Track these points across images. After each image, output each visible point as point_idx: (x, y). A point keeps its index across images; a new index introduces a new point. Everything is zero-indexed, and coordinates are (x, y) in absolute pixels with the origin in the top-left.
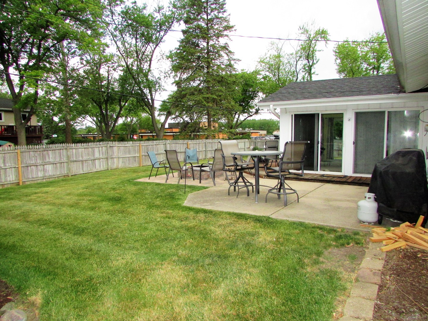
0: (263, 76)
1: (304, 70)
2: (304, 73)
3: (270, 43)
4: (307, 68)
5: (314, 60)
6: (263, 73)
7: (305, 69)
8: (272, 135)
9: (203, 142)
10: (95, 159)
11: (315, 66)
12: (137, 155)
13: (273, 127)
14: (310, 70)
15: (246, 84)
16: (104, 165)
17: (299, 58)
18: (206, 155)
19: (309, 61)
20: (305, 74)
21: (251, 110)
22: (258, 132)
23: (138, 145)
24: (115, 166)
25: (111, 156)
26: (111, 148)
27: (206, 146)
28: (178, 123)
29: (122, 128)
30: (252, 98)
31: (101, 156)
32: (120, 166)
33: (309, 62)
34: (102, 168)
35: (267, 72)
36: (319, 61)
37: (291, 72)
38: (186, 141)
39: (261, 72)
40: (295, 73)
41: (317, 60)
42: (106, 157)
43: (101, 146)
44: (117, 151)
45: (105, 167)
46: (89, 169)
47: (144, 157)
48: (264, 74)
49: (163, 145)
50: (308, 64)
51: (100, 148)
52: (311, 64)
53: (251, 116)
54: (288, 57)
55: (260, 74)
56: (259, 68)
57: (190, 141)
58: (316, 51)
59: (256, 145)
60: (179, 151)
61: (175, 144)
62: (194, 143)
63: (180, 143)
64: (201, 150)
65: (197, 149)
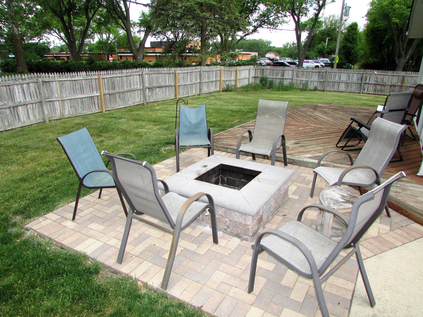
8: (266, 57)
9: (196, 70)
10: (16, 105)
12: (95, 94)
13: (262, 48)
16: (37, 114)
18: (200, 90)
21: (247, 27)
22: (249, 54)
23: (97, 77)
24: (58, 115)
25: (48, 98)
26: (47, 84)
27: (200, 75)
28: (161, 42)
29: (98, 47)
30: (252, 12)
31: (28, 100)
32: (67, 113)
34: (33, 120)
38: (173, 69)
42: (38, 100)
43: (25, 82)
44: (58, 89)
45: (38, 117)
46: (7, 124)
47: (108, 96)
49: (138, 77)
51: (25, 85)
57: (179, 69)
59: (263, 74)
60: (163, 84)
61: (157, 75)
62: (185, 72)
63: (165, 72)
64: (194, 81)
65: (189, 81)
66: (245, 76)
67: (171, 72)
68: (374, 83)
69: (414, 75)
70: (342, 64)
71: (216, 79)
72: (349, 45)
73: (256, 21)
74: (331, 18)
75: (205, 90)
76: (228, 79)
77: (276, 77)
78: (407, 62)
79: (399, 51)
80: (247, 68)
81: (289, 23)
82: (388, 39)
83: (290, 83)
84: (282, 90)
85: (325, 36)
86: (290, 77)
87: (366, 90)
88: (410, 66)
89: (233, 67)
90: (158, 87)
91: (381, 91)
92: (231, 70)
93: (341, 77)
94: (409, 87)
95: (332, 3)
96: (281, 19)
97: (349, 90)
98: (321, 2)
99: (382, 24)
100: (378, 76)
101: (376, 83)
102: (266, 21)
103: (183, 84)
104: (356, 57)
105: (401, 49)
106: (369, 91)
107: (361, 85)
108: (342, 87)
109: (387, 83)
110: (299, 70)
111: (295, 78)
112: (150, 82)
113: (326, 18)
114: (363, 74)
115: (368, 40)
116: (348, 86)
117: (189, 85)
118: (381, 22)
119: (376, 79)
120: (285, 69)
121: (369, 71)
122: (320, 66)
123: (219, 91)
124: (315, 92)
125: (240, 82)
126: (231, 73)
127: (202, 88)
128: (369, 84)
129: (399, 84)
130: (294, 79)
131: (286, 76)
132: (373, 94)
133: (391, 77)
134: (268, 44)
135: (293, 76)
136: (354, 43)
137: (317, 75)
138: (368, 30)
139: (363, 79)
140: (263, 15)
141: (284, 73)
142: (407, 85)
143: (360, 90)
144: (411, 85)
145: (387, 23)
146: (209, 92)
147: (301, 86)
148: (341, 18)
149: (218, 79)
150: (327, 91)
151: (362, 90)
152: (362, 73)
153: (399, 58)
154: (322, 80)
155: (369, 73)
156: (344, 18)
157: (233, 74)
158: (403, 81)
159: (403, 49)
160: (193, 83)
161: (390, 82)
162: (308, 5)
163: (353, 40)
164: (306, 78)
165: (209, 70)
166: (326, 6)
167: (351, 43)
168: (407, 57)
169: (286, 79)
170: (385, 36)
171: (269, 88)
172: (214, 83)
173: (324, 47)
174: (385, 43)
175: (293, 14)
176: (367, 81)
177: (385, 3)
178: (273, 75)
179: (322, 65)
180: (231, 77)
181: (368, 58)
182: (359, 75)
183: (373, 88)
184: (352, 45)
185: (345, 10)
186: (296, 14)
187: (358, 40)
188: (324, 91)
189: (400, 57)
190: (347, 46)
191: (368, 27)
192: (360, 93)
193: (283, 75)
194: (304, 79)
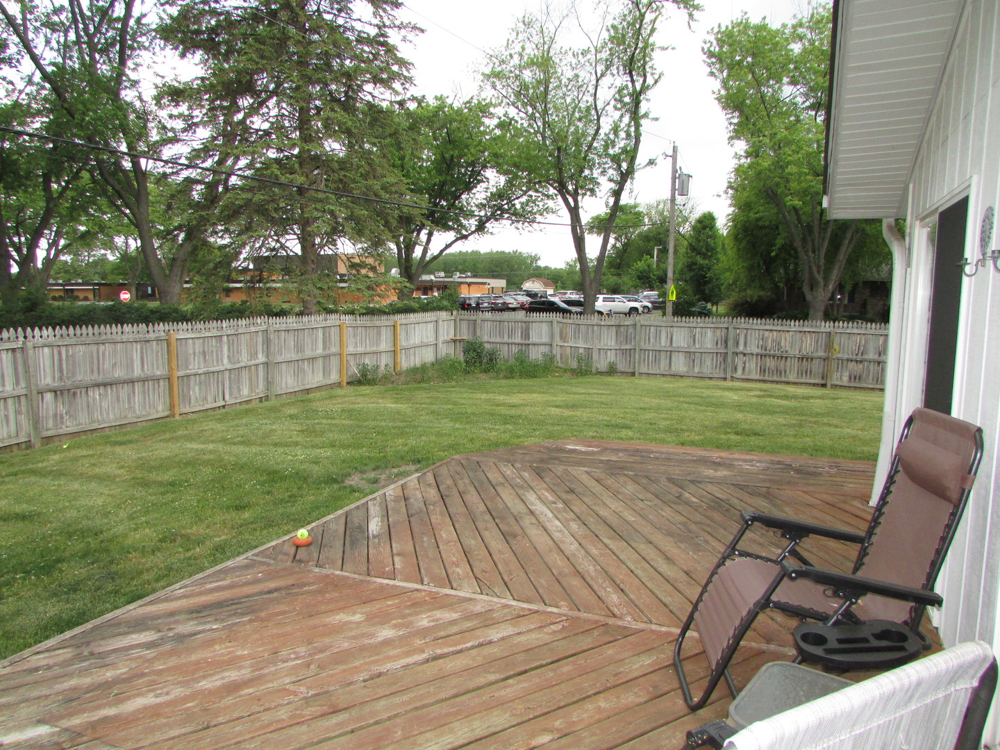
0: (500, 118)
1: (619, 106)
2: (618, 114)
3: (521, 19)
4: (627, 99)
5: (648, 75)
6: (499, 111)
7: (621, 101)
8: (521, 289)
9: (253, 329)
11: (650, 94)
13: (520, 269)
14: (637, 103)
15: (450, 141)
17: (603, 67)
19: (635, 78)
20: (622, 116)
21: (464, 222)
22: (485, 284)
27: (268, 343)
30: (469, 187)
33: (633, 81)
35: (512, 107)
36: (662, 78)
37: (580, 111)
38: (160, 327)
39: (492, 110)
40: (592, 114)
41: (656, 77)
48: (501, 115)
49: (6, 355)
50: (630, 85)
52: (638, 87)
53: (465, 237)
54: (574, 61)
55: (491, 116)
56: (488, 94)
58: (652, 50)
59: (475, 333)
60: (119, 374)
61: (94, 348)
62: (208, 334)
63: (125, 338)
64: (244, 360)
65: (226, 361)
66: (425, 340)
67: (152, 336)
68: (759, 351)
69: (855, 331)
70: (687, 303)
71: (327, 352)
72: (699, 260)
73: (481, 206)
74: (661, 206)
75: (287, 382)
76: (369, 349)
77: (510, 341)
78: (832, 298)
79: (811, 272)
80: (429, 319)
81: (559, 213)
82: (783, 247)
83: (544, 355)
84: (521, 376)
85: (652, 243)
86: (545, 340)
87: (740, 371)
88: (839, 306)
89: (384, 317)
90: (98, 385)
91: (779, 371)
92: (378, 323)
93: (674, 338)
94: (848, 360)
95: (648, 168)
96: (541, 204)
97: (696, 370)
98: (624, 166)
99: (765, 212)
100: (767, 334)
101: (763, 352)
102: (506, 207)
103: (201, 371)
104: (718, 287)
105: (814, 269)
106: (749, 374)
107: (726, 356)
108: (680, 365)
109: (791, 352)
110: (565, 321)
111: (557, 341)
112: (61, 370)
113: (649, 207)
114: (727, 328)
115: (739, 250)
116: (694, 361)
117: (227, 373)
118: (762, 208)
119: (761, 343)
120: (531, 319)
121: (742, 322)
122: (641, 310)
123: (339, 385)
124: (610, 379)
125: (408, 357)
126: (379, 334)
127: (273, 378)
128: (745, 355)
129: (821, 354)
130: (554, 345)
131: (534, 338)
132: (760, 381)
133: (799, 335)
134: (532, 262)
135: (552, 336)
136: (711, 256)
137: (614, 334)
138: (735, 226)
139: (730, 343)
140: (500, 195)
141: (528, 329)
142: (840, 356)
143: (725, 370)
144: (850, 356)
145: (775, 211)
146: (303, 388)
147: (574, 365)
148: (673, 200)
149: (334, 349)
150: (641, 374)
151: (729, 370)
152: (726, 326)
153: (812, 289)
154: (628, 347)
155: (743, 326)
156: (680, 199)
157: (386, 335)
158: (829, 346)
159: (819, 267)
160: (242, 364)
161: (797, 347)
162: (596, 173)
163: (707, 250)
164: (585, 342)
165: (300, 326)
166: (636, 175)
167: (705, 256)
168: (831, 287)
169: (534, 344)
170: (775, 239)
171: (486, 371)
172: (320, 361)
173: (649, 266)
174: (777, 255)
175: (562, 190)
176: (741, 348)
177: (766, 165)
178: (501, 335)
179: (645, 307)
180: (378, 344)
181: (745, 290)
182: (718, 331)
183: (757, 364)
184: (707, 262)
185: (680, 182)
186: (568, 192)
187: (719, 249)
188: (633, 374)
189: (812, 287)
190: (695, 264)
191: (734, 219)
192: (725, 379)
193: (526, 335)
194: (581, 344)
